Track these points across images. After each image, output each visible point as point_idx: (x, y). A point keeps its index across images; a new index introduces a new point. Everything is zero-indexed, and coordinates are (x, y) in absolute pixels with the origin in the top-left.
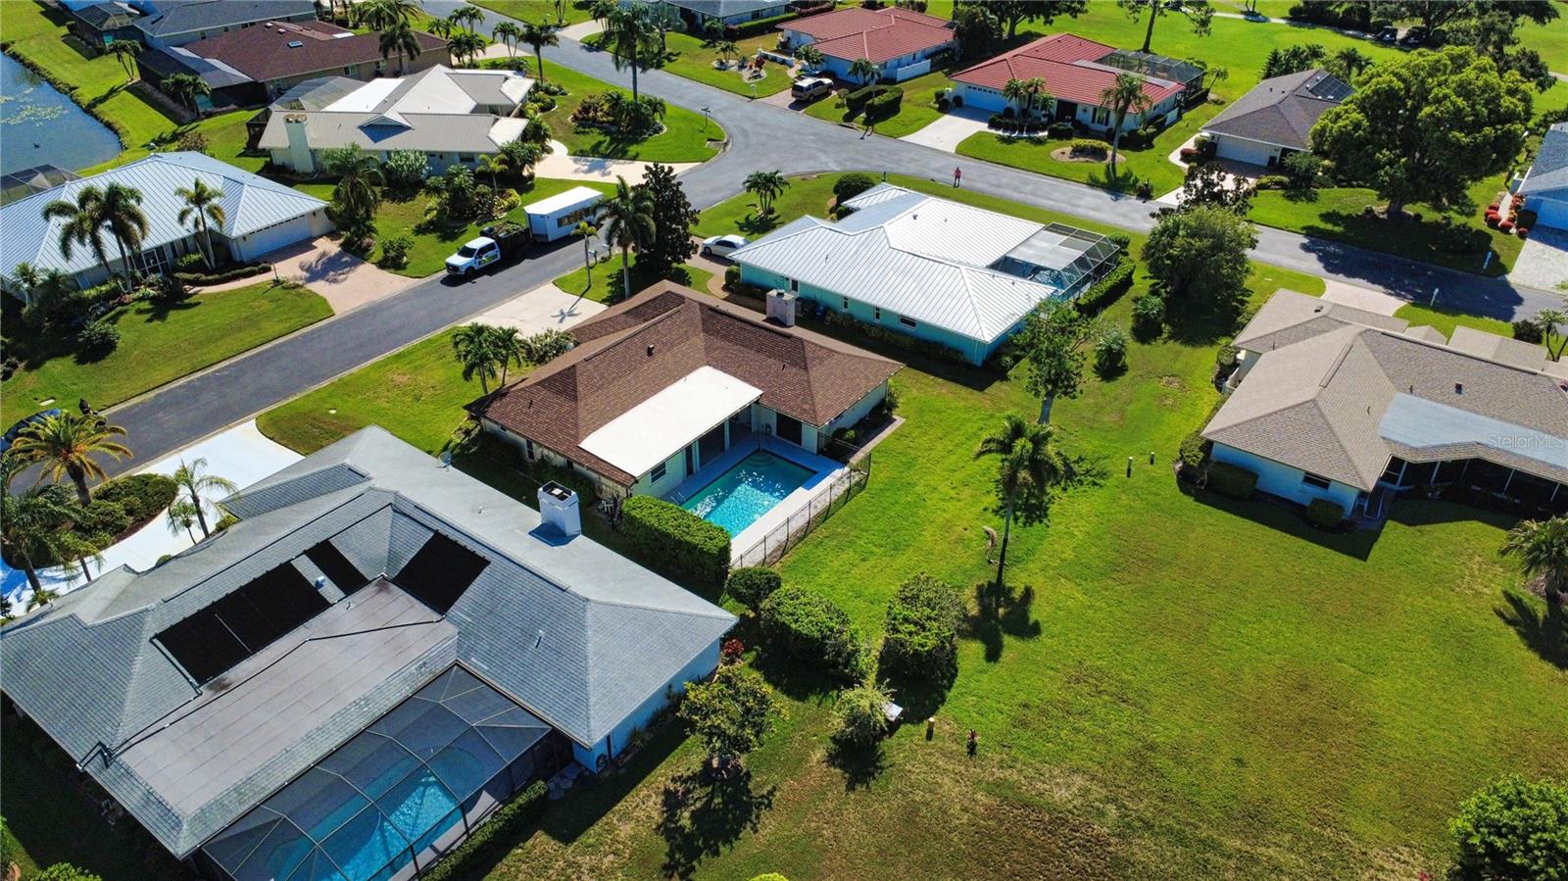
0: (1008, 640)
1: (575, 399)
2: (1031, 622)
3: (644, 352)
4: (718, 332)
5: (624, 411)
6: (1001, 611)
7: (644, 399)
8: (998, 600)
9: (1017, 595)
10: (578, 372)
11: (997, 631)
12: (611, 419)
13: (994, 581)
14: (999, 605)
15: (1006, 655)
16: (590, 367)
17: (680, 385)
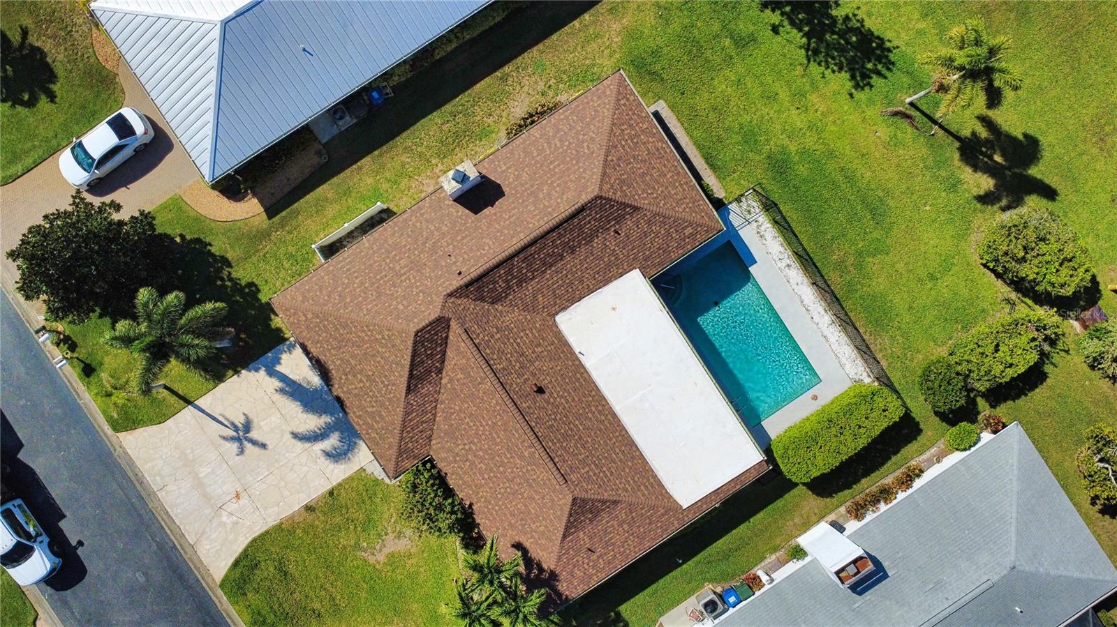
0: (1034, 172)
1: (615, 502)
2: (1020, 137)
3: (539, 398)
4: (509, 288)
5: (632, 444)
6: (998, 158)
7: (614, 415)
8: (985, 155)
9: (983, 133)
10: (583, 495)
11: (1021, 174)
12: (645, 462)
13: (957, 144)
14: (991, 158)
15: (1052, 180)
16: (573, 477)
17: (589, 363)
